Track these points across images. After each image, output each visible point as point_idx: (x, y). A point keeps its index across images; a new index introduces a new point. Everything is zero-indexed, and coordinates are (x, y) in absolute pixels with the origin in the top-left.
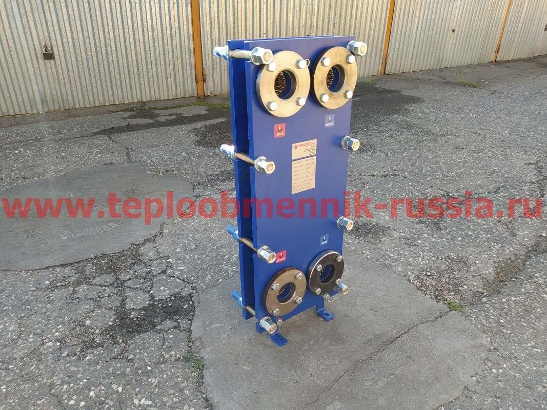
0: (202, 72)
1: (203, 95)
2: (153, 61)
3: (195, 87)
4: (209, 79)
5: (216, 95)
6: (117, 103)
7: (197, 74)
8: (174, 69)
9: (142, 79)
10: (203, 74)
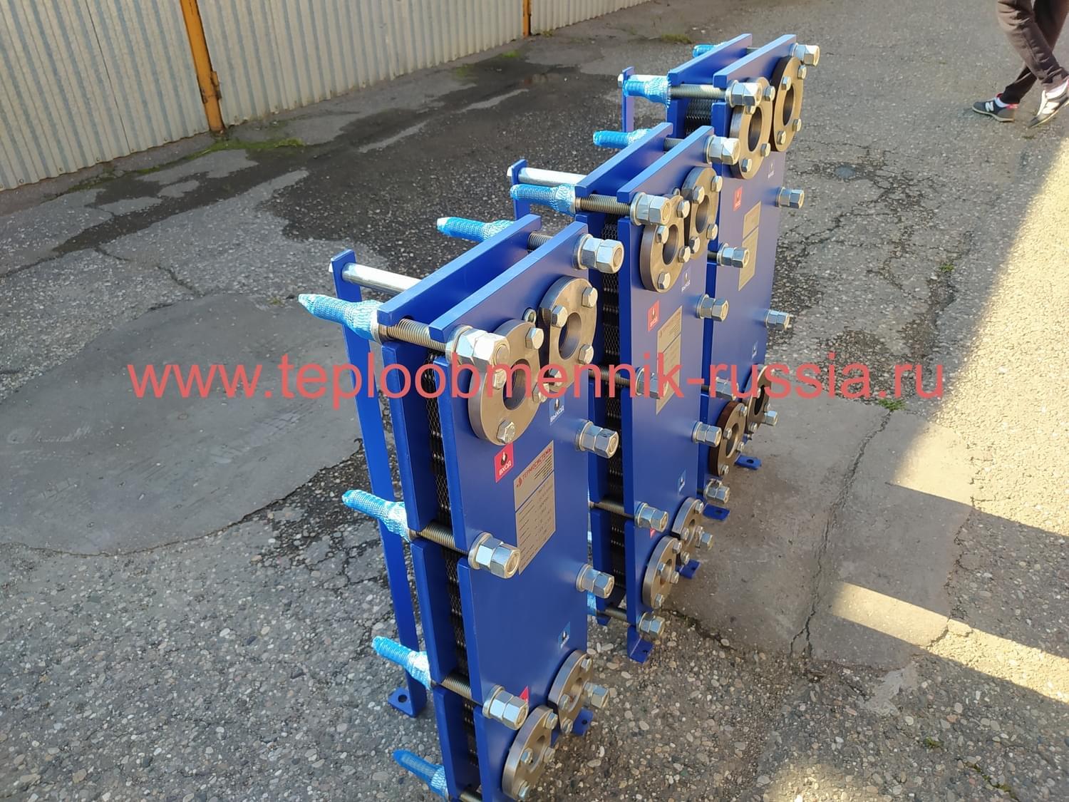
0: (212, 79)
1: (220, 125)
2: (112, 72)
3: (203, 113)
4: (227, 91)
5: (245, 122)
6: (54, 174)
7: (203, 85)
8: (157, 81)
9: (95, 114)
10: (213, 83)
